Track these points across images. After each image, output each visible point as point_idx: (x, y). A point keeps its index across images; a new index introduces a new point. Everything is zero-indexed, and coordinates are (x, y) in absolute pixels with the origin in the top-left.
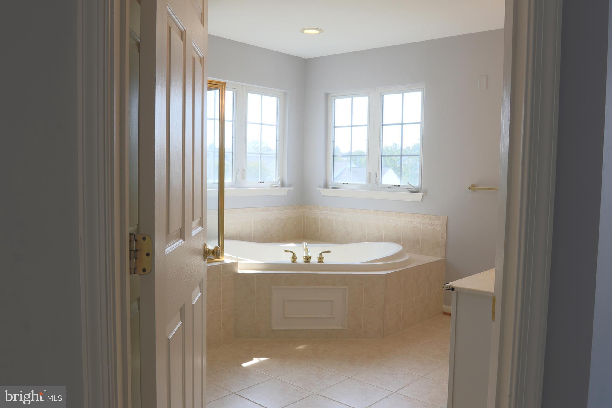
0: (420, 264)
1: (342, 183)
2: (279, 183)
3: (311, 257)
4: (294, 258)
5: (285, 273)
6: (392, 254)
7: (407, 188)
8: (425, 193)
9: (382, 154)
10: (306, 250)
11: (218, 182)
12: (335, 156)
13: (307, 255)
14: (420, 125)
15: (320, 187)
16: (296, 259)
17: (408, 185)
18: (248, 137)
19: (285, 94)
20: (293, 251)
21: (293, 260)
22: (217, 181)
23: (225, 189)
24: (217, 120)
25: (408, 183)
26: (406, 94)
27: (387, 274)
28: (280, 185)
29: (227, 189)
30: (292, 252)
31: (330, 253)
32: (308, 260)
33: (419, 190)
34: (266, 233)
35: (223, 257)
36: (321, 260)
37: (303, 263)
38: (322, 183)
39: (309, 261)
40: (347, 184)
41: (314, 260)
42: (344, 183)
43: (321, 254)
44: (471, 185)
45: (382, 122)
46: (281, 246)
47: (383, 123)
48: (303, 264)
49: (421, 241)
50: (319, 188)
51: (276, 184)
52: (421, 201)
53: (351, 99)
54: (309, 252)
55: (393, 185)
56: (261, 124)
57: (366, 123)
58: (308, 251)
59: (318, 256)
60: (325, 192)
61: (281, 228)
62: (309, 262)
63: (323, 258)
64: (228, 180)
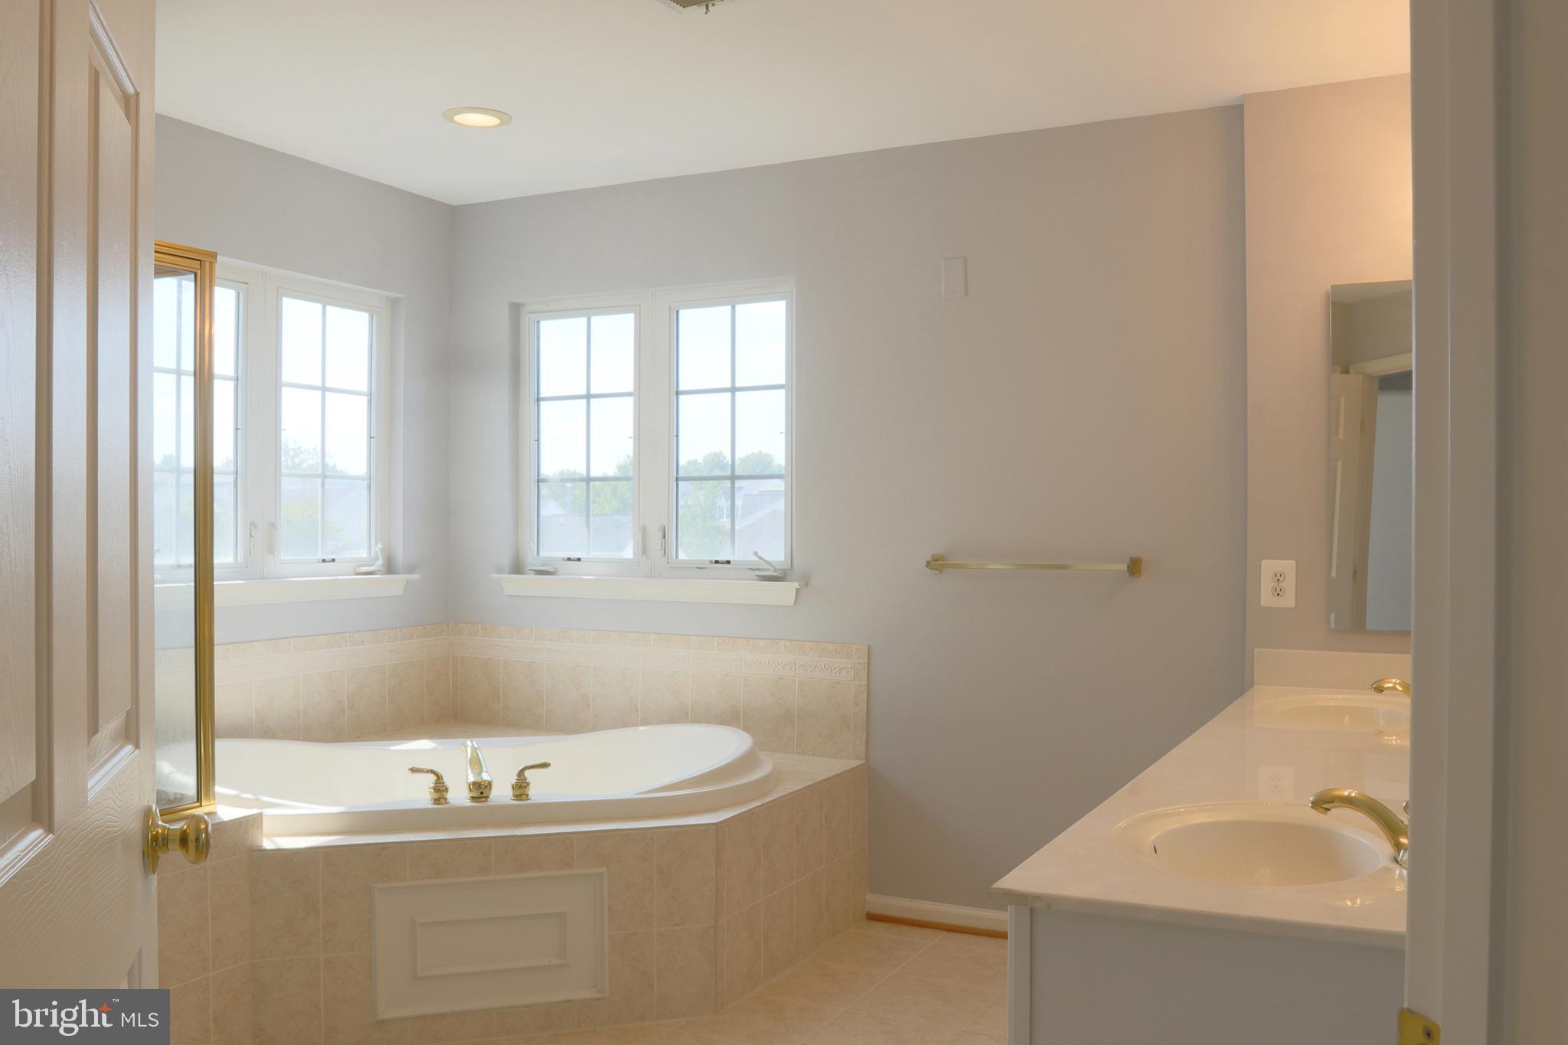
0: (804, 786)
1: (564, 559)
2: (380, 562)
3: (490, 785)
4: (440, 789)
5: (413, 840)
6: (726, 762)
7: (751, 569)
8: (805, 581)
9: (677, 474)
10: (476, 763)
11: (191, 561)
12: (544, 481)
13: (478, 780)
14: (783, 392)
15: (500, 571)
16: (445, 793)
17: (756, 559)
18: (284, 425)
19: (394, 303)
20: (435, 769)
21: (436, 796)
22: (190, 559)
23: (215, 583)
24: (186, 374)
25: (756, 554)
26: (740, 308)
27: (721, 822)
28: (382, 566)
29: (220, 583)
30: (433, 772)
31: (549, 768)
32: (482, 793)
33: (785, 573)
34: (343, 711)
35: (212, 802)
36: (522, 790)
37: (468, 803)
38: (506, 560)
39: (487, 797)
40: (579, 560)
41: (502, 792)
42: (569, 559)
43: (521, 773)
44: (932, 556)
45: (675, 387)
46: (392, 748)
47: (677, 387)
48: (468, 808)
49: (798, 717)
50: (499, 573)
51: (372, 565)
52: (795, 603)
53: (584, 320)
54: (485, 770)
55: (711, 562)
56: (324, 389)
57: (630, 387)
58: (481, 765)
59: (514, 779)
60: (514, 584)
61: (387, 694)
62: (486, 801)
63: (528, 784)
64: (223, 556)
